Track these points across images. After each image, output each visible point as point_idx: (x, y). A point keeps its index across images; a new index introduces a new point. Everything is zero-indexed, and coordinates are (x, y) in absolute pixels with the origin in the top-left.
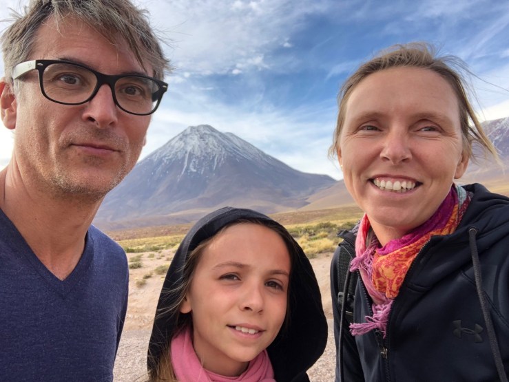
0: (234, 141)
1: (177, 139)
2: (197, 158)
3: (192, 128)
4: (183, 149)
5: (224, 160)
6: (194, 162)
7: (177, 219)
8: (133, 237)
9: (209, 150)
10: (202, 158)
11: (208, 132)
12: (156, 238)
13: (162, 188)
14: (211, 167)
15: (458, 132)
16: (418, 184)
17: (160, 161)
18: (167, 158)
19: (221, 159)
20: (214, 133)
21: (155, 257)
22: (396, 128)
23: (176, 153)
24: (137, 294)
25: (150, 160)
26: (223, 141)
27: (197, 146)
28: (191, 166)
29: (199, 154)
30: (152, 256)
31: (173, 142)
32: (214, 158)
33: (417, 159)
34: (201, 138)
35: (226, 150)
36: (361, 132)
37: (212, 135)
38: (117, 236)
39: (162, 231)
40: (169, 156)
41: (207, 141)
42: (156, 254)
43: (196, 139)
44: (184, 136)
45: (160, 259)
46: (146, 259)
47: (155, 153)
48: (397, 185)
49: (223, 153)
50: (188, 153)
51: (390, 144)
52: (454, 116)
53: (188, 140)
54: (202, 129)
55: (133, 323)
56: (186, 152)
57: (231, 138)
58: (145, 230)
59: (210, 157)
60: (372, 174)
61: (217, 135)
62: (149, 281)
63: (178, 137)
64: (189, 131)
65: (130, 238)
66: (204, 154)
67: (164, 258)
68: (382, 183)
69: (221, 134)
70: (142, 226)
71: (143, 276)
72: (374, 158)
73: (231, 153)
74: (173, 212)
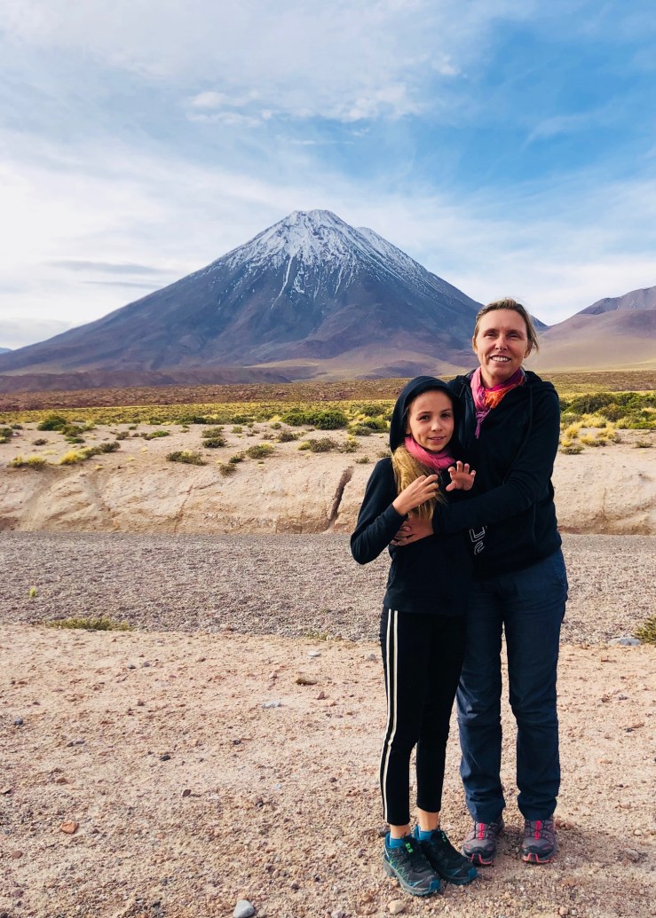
0: (373, 244)
1: (272, 232)
2: (307, 268)
3: (301, 214)
4: (283, 250)
5: (355, 276)
6: (302, 276)
7: (268, 375)
8: (190, 400)
9: (329, 257)
10: (316, 270)
11: (328, 225)
12: (231, 405)
13: (242, 319)
14: (331, 287)
15: (526, 338)
16: (510, 359)
17: (242, 270)
18: (253, 265)
19: (349, 274)
20: (338, 227)
21: (244, 433)
22: (501, 336)
23: (271, 257)
24: (222, 484)
25: (223, 266)
26: (354, 242)
27: (308, 247)
28: (296, 283)
29: (310, 263)
30: (238, 431)
31: (265, 238)
32: (336, 271)
33: (510, 349)
34: (315, 234)
35: (358, 258)
36: (487, 337)
37: (335, 230)
38: (162, 396)
39: (241, 393)
40: (258, 262)
41: (325, 241)
42: (245, 428)
43: (307, 235)
44: (284, 228)
45: (252, 436)
46: (230, 434)
47: (233, 254)
48: (502, 359)
49: (354, 264)
50: (291, 260)
51: (499, 342)
52: (524, 331)
53: (292, 235)
54: (317, 218)
55: (216, 525)
56: (288, 258)
57: (369, 238)
58: (211, 389)
59: (330, 270)
60: (491, 355)
61: (344, 230)
62: (239, 466)
63: (275, 230)
64: (293, 220)
65: (184, 402)
66: (319, 262)
67: (260, 435)
68: (496, 359)
69: (351, 230)
70: (206, 382)
71: (229, 459)
72: (492, 348)
73: (368, 265)
74: (261, 362)
